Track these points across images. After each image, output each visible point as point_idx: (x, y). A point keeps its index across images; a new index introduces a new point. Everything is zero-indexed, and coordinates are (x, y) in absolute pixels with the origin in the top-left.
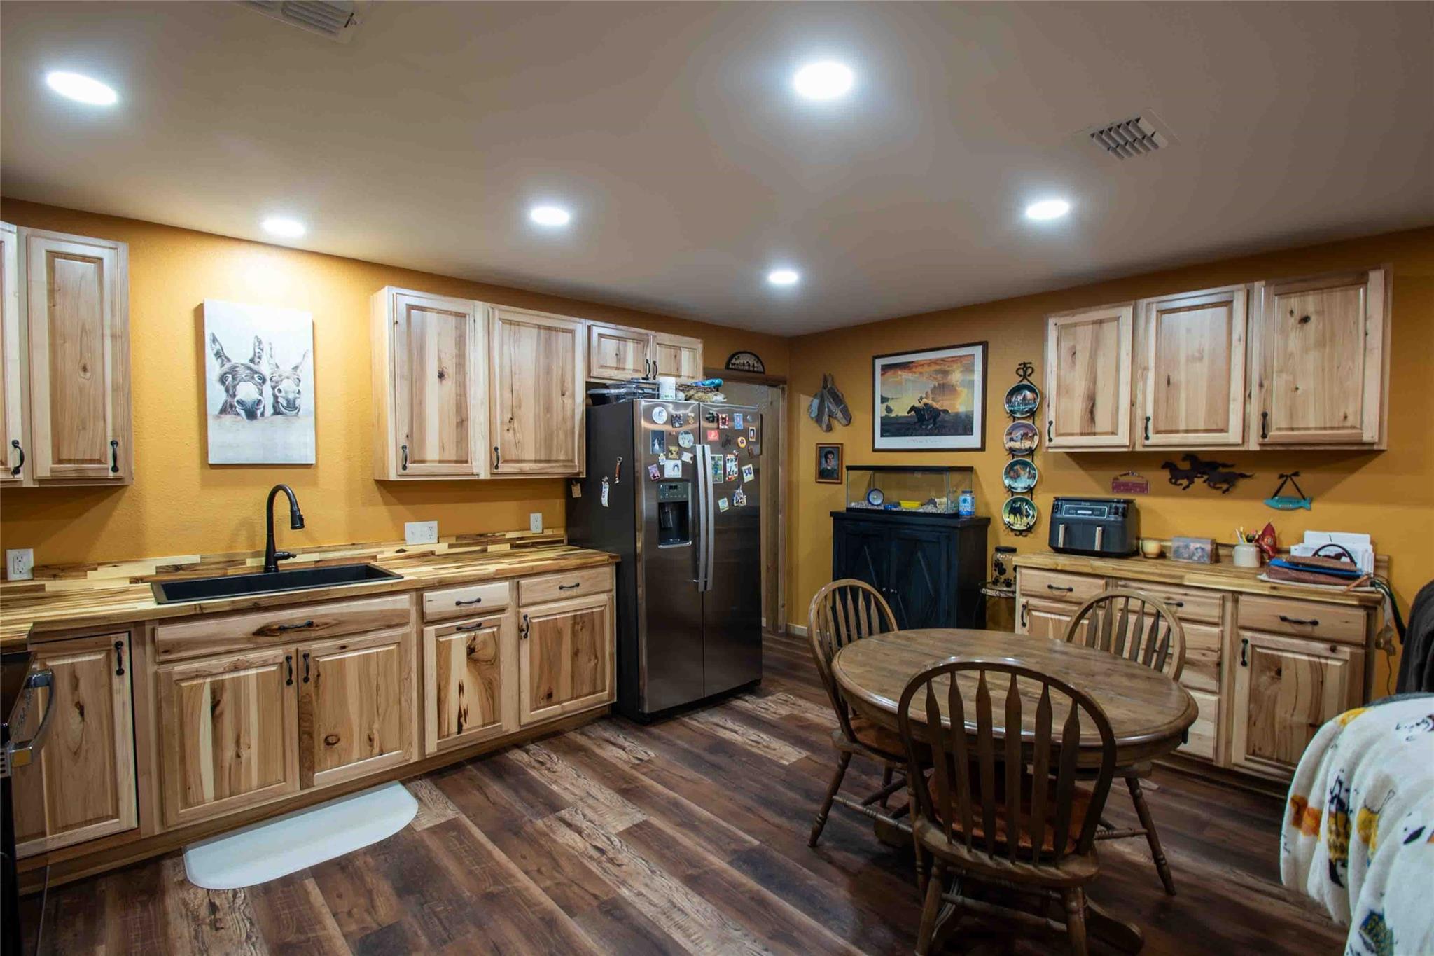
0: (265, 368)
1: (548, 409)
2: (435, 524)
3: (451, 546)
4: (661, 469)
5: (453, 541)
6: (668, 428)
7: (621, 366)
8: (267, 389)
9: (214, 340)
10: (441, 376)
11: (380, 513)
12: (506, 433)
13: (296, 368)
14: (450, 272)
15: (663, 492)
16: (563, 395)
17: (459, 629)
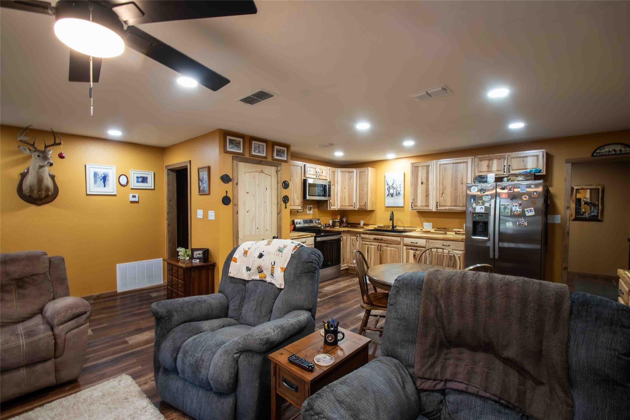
0: (395, 186)
1: (456, 189)
2: (431, 224)
3: (435, 230)
4: (474, 209)
5: (436, 229)
6: (479, 193)
7: (490, 170)
8: (395, 190)
9: (387, 181)
10: (422, 183)
11: (417, 219)
12: (441, 198)
13: (400, 185)
14: (430, 153)
15: (475, 217)
16: (462, 184)
17: (412, 249)
